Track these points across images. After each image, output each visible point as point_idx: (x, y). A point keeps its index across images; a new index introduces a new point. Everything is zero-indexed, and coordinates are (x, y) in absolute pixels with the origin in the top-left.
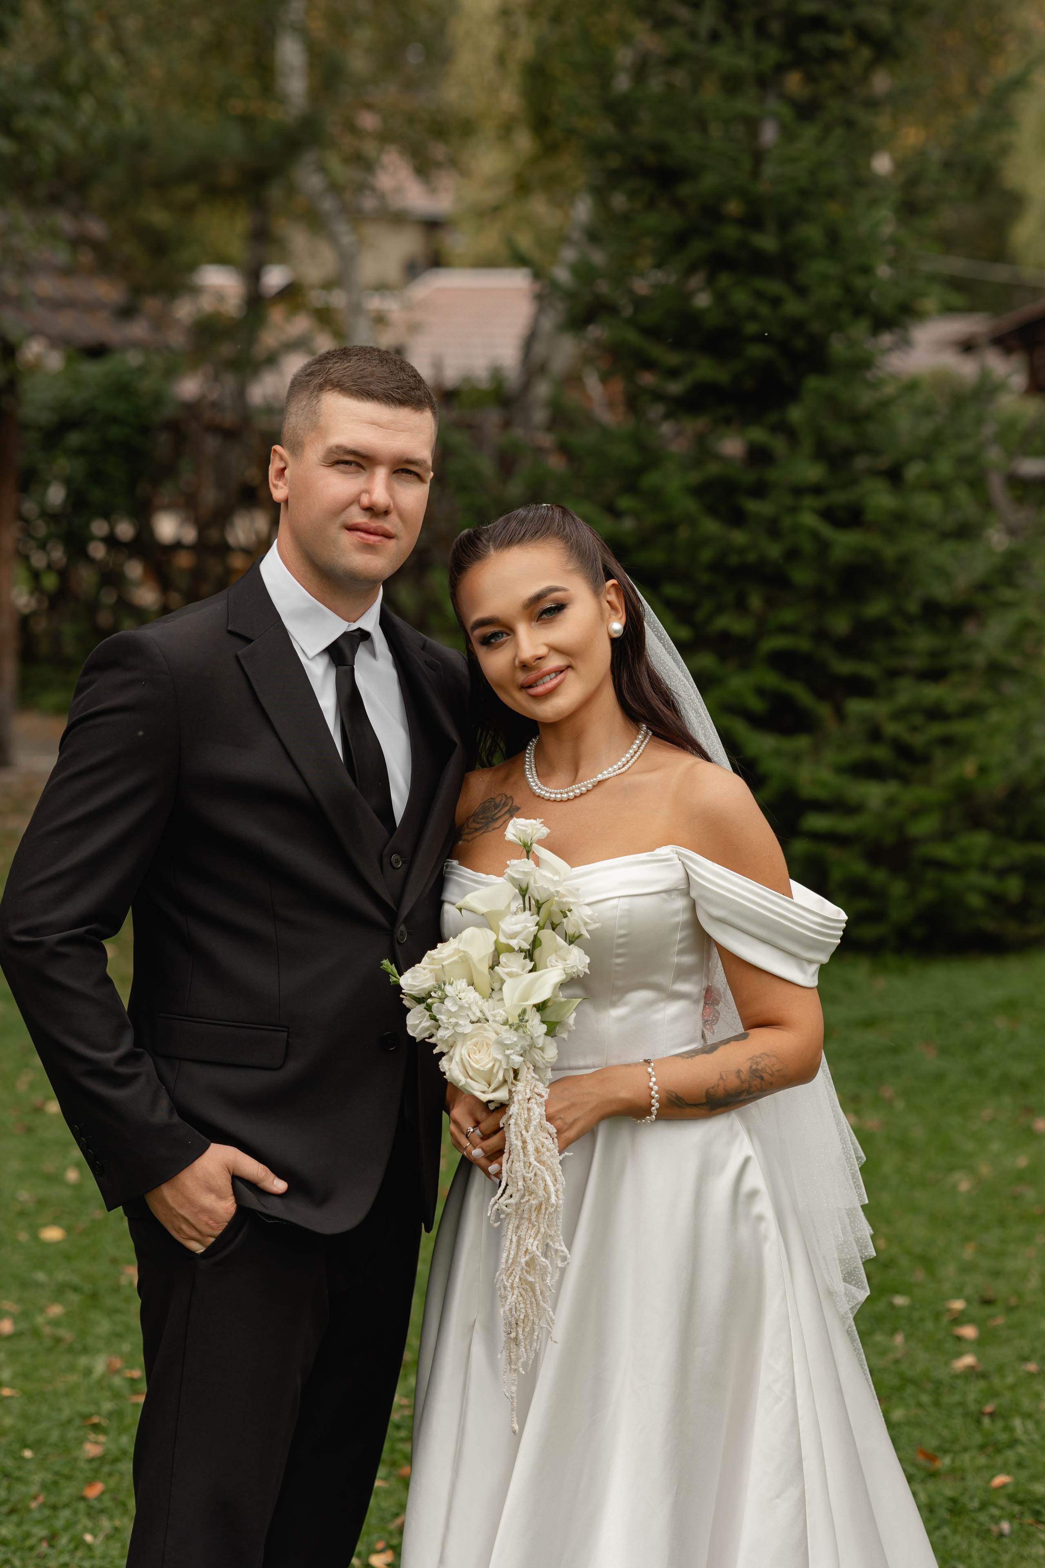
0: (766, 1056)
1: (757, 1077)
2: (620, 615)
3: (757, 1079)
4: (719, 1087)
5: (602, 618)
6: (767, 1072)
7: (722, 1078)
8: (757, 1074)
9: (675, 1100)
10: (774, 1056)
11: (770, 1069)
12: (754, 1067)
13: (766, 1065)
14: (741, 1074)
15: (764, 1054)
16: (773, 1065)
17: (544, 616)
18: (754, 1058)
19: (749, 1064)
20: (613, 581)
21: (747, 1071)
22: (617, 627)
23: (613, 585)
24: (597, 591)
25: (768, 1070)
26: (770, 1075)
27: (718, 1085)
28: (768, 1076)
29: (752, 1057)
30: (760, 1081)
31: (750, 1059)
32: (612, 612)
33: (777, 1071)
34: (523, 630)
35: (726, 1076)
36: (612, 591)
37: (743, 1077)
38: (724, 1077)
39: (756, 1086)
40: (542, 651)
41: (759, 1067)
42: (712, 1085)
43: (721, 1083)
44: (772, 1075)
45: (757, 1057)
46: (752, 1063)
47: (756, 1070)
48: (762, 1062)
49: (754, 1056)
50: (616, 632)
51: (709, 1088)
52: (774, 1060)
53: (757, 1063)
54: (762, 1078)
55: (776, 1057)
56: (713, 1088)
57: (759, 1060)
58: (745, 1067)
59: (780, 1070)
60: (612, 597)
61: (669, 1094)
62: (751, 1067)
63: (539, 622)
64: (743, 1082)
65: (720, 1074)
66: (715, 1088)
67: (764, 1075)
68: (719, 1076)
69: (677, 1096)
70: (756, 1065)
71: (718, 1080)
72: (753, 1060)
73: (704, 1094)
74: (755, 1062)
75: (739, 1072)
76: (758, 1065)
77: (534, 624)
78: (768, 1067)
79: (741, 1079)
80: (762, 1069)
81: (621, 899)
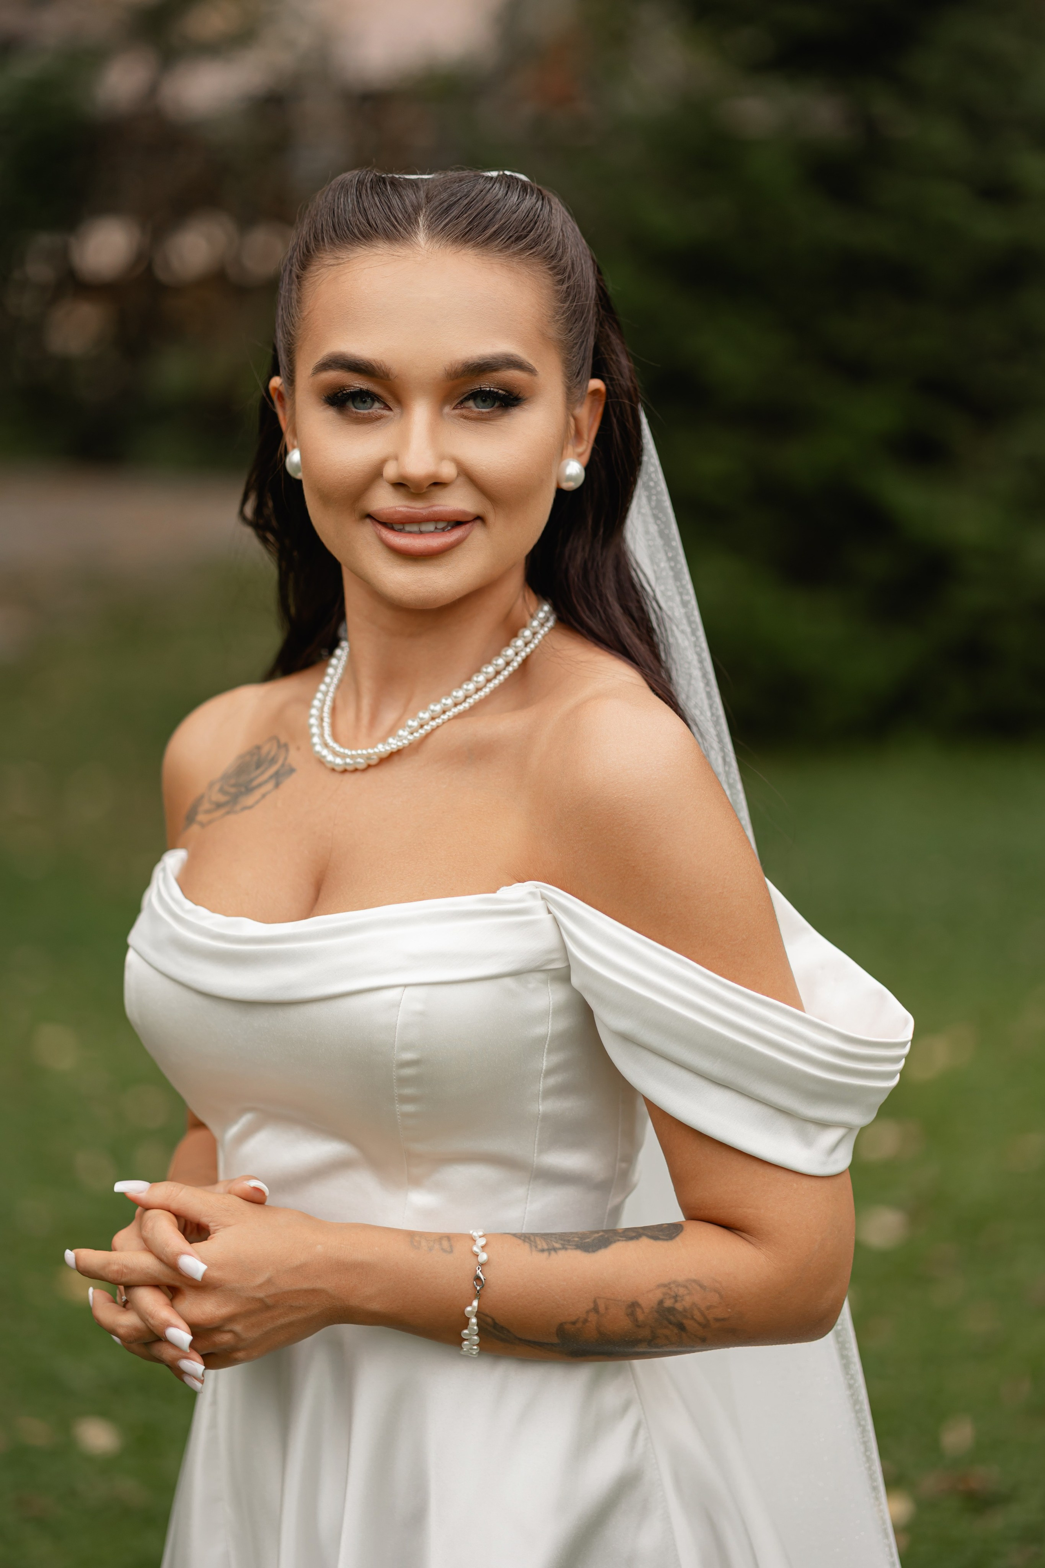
0: (698, 1288)
1: (670, 1323)
2: (582, 449)
3: (670, 1325)
4: (587, 1324)
6: (693, 1318)
7: (596, 1309)
8: (671, 1318)
9: (491, 1328)
10: (715, 1291)
11: (702, 1314)
12: (668, 1303)
14: (639, 1311)
15: (695, 1281)
16: (709, 1308)
17: (473, 405)
18: (672, 1286)
19: (658, 1295)
20: (597, 384)
21: (652, 1308)
22: (574, 470)
23: (595, 391)
25: (697, 1316)
26: (699, 1324)
27: (586, 1321)
28: (696, 1324)
29: (669, 1284)
30: (676, 1330)
31: (665, 1286)
32: (574, 439)
33: (717, 1320)
34: (421, 415)
35: (607, 1309)
37: (641, 1317)
38: (602, 1308)
39: (667, 1337)
41: (679, 1306)
42: (574, 1318)
43: (593, 1317)
44: (705, 1325)
45: (678, 1285)
46: (664, 1294)
47: (671, 1310)
48: (687, 1298)
49: (674, 1282)
50: (570, 478)
51: (565, 1323)
52: (715, 1299)
53: (676, 1298)
54: (681, 1326)
55: (720, 1295)
56: (574, 1323)
57: (682, 1291)
58: (649, 1300)
59: (723, 1319)
60: (583, 413)
62: (661, 1302)
64: (638, 1326)
65: (595, 1302)
66: (579, 1325)
67: (687, 1323)
68: (592, 1305)
69: (495, 1323)
70: (672, 1300)
71: (588, 1312)
72: (670, 1288)
73: (554, 1326)
74: (673, 1294)
75: (634, 1306)
76: (676, 1301)
77: (447, 409)
78: (699, 1309)
79: (637, 1320)
80: (685, 1310)
81: (408, 990)
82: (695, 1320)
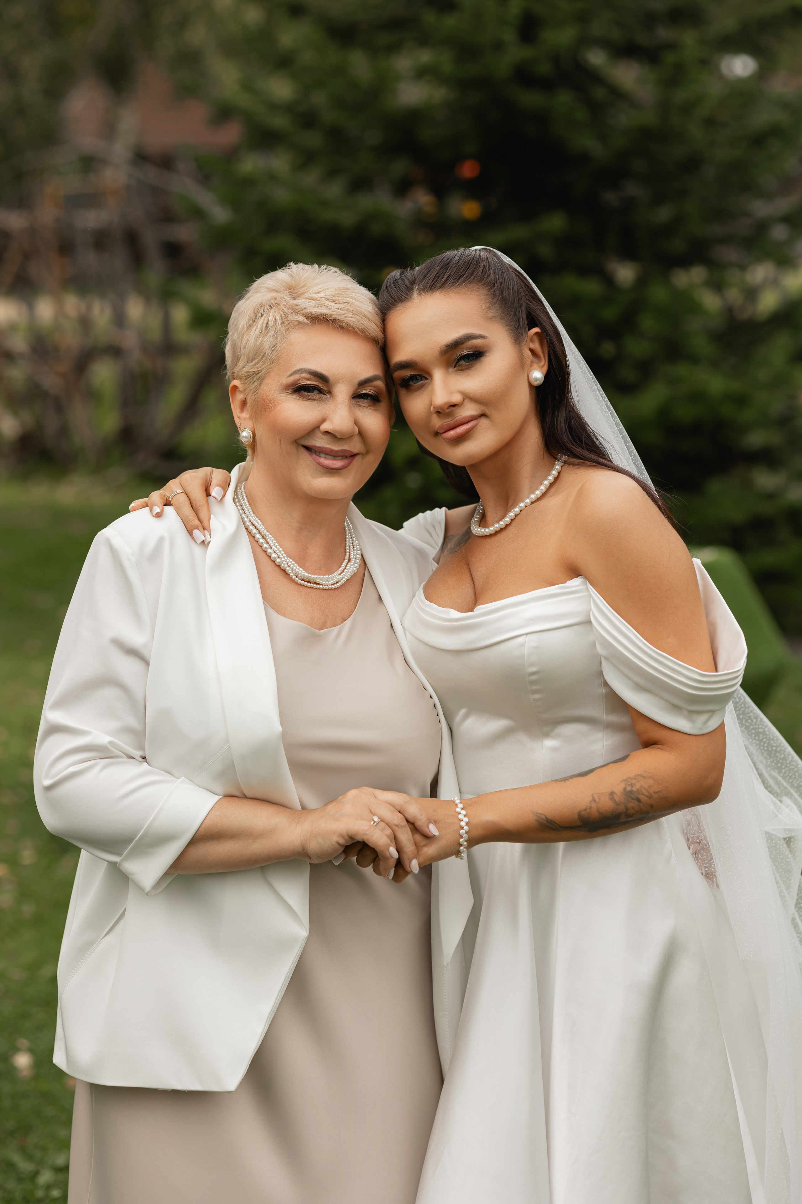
0: (642, 778)
1: (633, 799)
2: (542, 363)
3: (633, 801)
4: (592, 809)
5: (521, 366)
7: (594, 800)
8: (632, 796)
9: (545, 823)
10: (650, 777)
11: (647, 791)
12: (629, 788)
13: (641, 786)
14: (615, 796)
15: (639, 775)
16: (649, 787)
17: (462, 362)
18: (629, 780)
19: (623, 785)
20: (536, 330)
21: (622, 792)
22: (538, 375)
23: (537, 333)
24: (517, 338)
25: (645, 792)
26: (647, 796)
27: (591, 808)
28: (645, 797)
29: (627, 779)
30: (636, 803)
31: (625, 780)
32: (535, 360)
34: (438, 375)
35: (599, 798)
36: (536, 339)
37: (617, 799)
38: (597, 799)
39: (633, 808)
40: (457, 398)
41: (634, 789)
42: (584, 807)
43: (594, 805)
44: (650, 797)
45: (631, 779)
46: (626, 784)
47: (631, 792)
48: (637, 784)
50: (536, 379)
51: (581, 811)
52: (651, 782)
53: (632, 785)
54: (639, 800)
55: (653, 779)
56: (585, 810)
57: (634, 781)
58: (619, 789)
59: (658, 792)
60: (536, 346)
61: (539, 817)
62: (625, 789)
63: (456, 368)
64: (617, 804)
65: (592, 796)
66: (588, 810)
67: (641, 797)
68: (591, 798)
69: (547, 819)
71: (590, 802)
72: (628, 781)
73: (576, 816)
74: (630, 783)
75: (612, 794)
76: (632, 787)
77: (451, 370)
78: (645, 788)
79: (616, 801)
80: (638, 790)
81: (529, 636)
82: (644, 795)
